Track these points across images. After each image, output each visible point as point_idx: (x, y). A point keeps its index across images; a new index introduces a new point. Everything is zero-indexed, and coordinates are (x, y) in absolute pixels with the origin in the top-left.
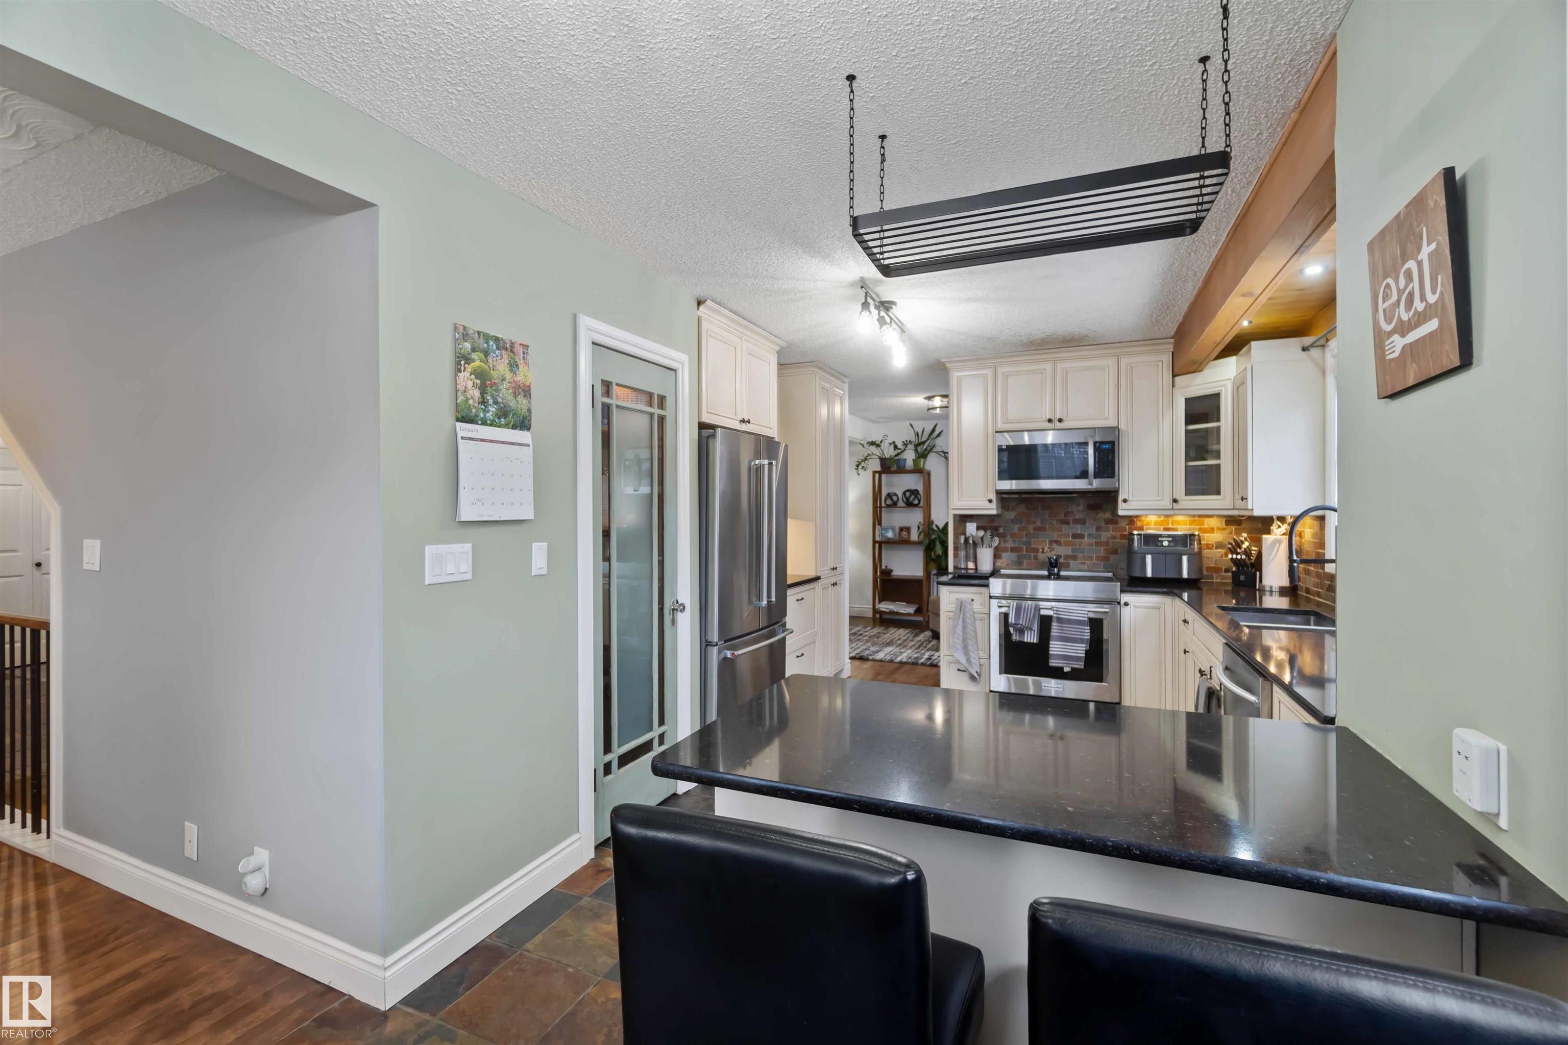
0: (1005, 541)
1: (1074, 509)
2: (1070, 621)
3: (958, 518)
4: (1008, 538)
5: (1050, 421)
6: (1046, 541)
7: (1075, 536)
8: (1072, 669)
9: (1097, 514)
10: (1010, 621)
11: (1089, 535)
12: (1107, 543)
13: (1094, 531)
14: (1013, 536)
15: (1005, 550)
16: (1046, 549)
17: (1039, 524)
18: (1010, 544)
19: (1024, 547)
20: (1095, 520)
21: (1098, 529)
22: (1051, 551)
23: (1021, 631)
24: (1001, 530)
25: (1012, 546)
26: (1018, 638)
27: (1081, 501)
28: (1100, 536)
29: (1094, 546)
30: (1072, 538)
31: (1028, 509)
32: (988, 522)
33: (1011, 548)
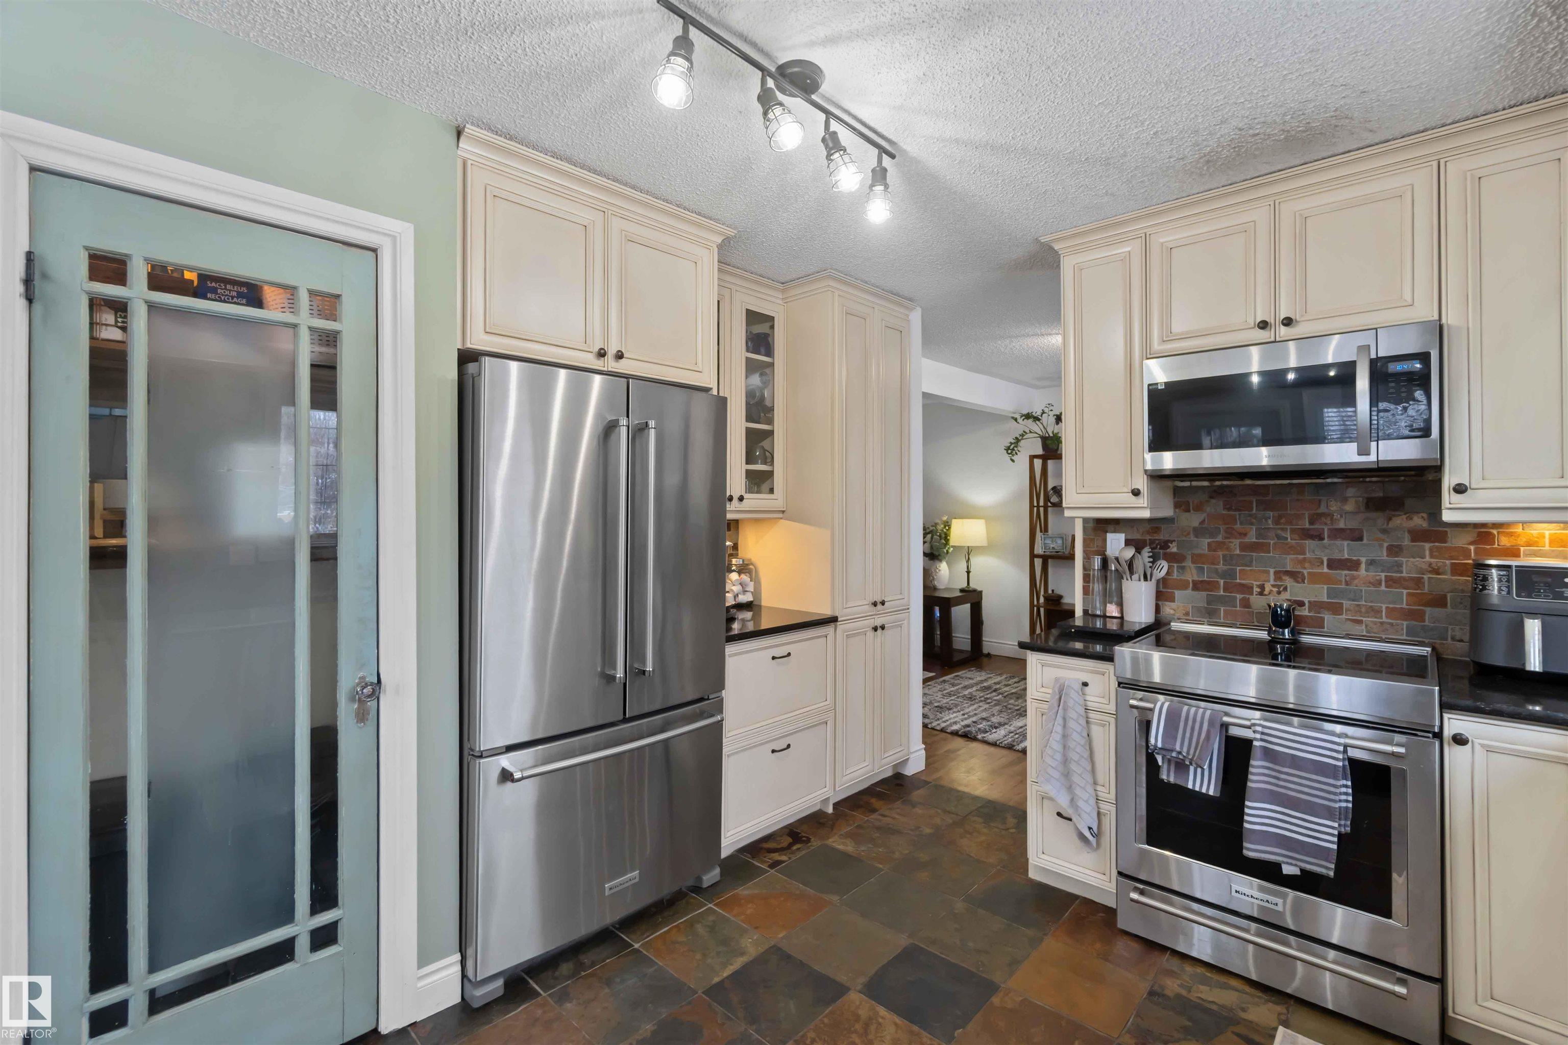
0: (1183, 568)
1: (1334, 506)
2: (1296, 762)
3: (1091, 525)
4: (1188, 563)
5: (1263, 325)
6: (1268, 572)
7: (1336, 563)
8: (1302, 870)
9: (1390, 519)
10: (1153, 739)
11: (1371, 563)
12: (1418, 582)
13: (1383, 555)
14: (1197, 559)
15: (1183, 586)
16: (1268, 588)
17: (1252, 538)
18: (1192, 575)
19: (1222, 582)
20: (1384, 531)
21: (1394, 550)
22: (1279, 593)
23: (1181, 766)
24: (1173, 548)
25: (1196, 578)
26: (1172, 780)
27: (1350, 492)
28: (1399, 565)
29: (1383, 588)
30: (1330, 566)
31: (1229, 509)
32: (1148, 533)
33: (1193, 581)
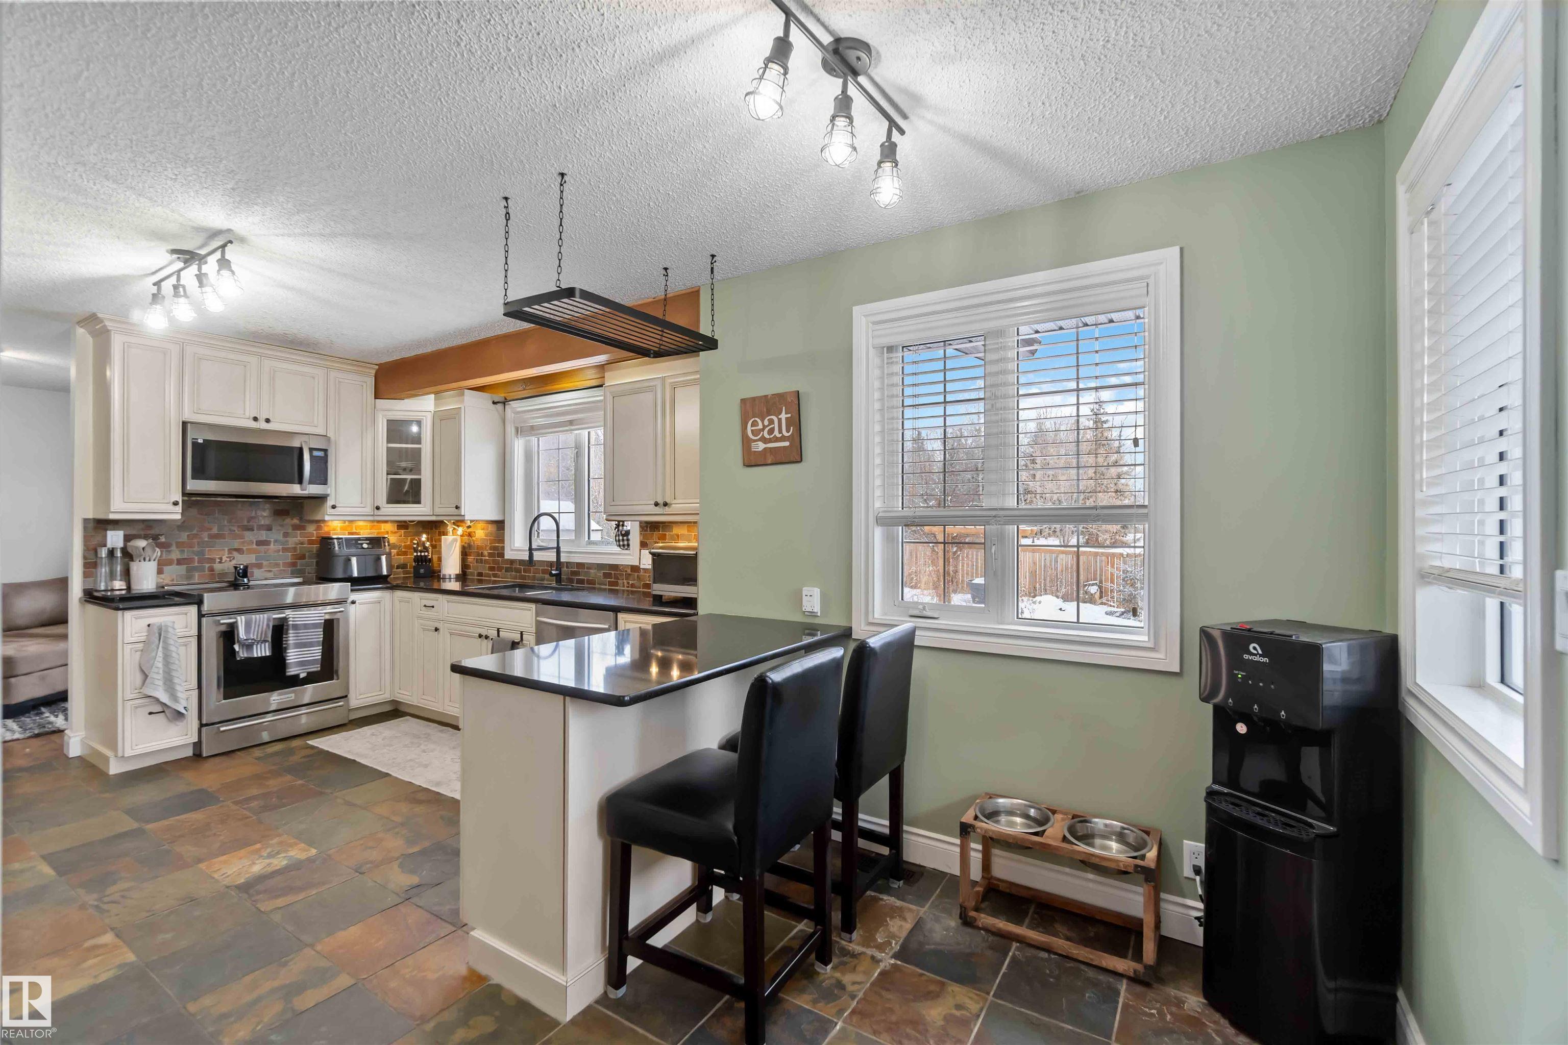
0: (170, 552)
1: (259, 513)
2: (306, 626)
3: (91, 525)
4: (174, 548)
5: (255, 419)
6: (224, 550)
7: (260, 543)
9: (284, 520)
10: (241, 637)
11: (276, 541)
12: (295, 549)
13: (280, 537)
14: (179, 545)
15: (169, 563)
16: (224, 558)
17: (215, 531)
18: (175, 554)
19: (196, 558)
20: (282, 526)
21: (286, 535)
22: (230, 561)
23: (249, 647)
24: (163, 539)
25: (179, 557)
26: (246, 655)
27: (267, 506)
28: (287, 541)
29: (281, 553)
30: (257, 545)
31: (202, 514)
32: (143, 529)
33: (177, 559)
